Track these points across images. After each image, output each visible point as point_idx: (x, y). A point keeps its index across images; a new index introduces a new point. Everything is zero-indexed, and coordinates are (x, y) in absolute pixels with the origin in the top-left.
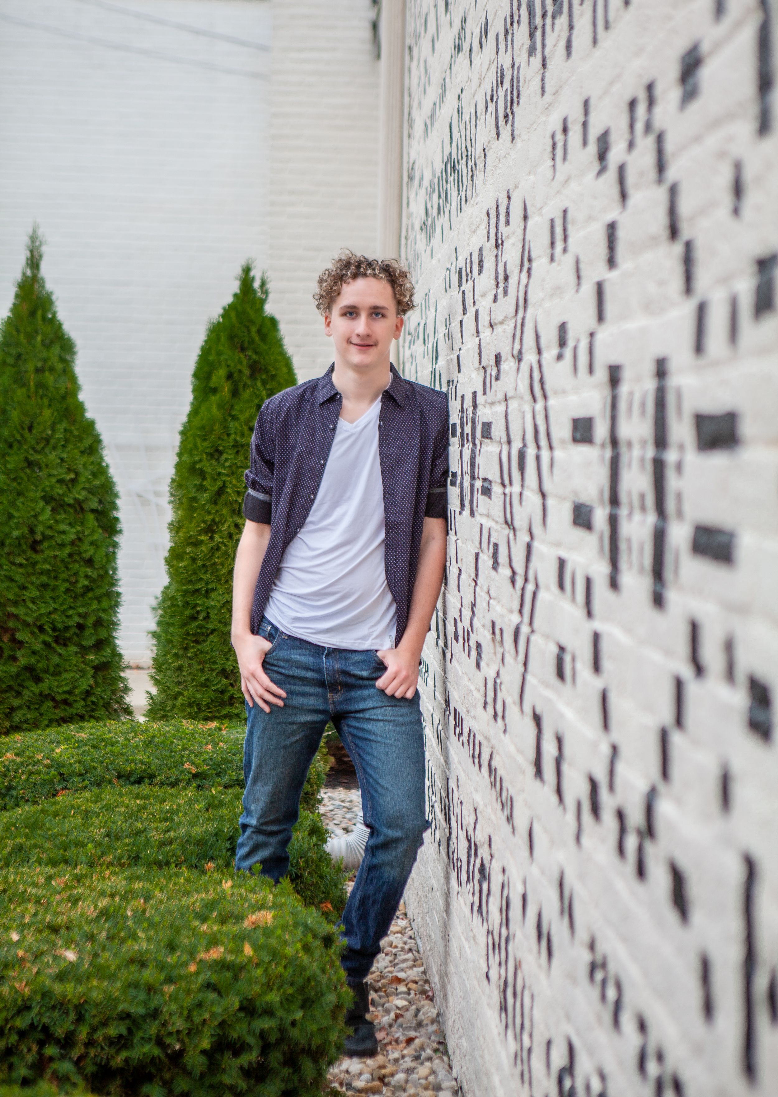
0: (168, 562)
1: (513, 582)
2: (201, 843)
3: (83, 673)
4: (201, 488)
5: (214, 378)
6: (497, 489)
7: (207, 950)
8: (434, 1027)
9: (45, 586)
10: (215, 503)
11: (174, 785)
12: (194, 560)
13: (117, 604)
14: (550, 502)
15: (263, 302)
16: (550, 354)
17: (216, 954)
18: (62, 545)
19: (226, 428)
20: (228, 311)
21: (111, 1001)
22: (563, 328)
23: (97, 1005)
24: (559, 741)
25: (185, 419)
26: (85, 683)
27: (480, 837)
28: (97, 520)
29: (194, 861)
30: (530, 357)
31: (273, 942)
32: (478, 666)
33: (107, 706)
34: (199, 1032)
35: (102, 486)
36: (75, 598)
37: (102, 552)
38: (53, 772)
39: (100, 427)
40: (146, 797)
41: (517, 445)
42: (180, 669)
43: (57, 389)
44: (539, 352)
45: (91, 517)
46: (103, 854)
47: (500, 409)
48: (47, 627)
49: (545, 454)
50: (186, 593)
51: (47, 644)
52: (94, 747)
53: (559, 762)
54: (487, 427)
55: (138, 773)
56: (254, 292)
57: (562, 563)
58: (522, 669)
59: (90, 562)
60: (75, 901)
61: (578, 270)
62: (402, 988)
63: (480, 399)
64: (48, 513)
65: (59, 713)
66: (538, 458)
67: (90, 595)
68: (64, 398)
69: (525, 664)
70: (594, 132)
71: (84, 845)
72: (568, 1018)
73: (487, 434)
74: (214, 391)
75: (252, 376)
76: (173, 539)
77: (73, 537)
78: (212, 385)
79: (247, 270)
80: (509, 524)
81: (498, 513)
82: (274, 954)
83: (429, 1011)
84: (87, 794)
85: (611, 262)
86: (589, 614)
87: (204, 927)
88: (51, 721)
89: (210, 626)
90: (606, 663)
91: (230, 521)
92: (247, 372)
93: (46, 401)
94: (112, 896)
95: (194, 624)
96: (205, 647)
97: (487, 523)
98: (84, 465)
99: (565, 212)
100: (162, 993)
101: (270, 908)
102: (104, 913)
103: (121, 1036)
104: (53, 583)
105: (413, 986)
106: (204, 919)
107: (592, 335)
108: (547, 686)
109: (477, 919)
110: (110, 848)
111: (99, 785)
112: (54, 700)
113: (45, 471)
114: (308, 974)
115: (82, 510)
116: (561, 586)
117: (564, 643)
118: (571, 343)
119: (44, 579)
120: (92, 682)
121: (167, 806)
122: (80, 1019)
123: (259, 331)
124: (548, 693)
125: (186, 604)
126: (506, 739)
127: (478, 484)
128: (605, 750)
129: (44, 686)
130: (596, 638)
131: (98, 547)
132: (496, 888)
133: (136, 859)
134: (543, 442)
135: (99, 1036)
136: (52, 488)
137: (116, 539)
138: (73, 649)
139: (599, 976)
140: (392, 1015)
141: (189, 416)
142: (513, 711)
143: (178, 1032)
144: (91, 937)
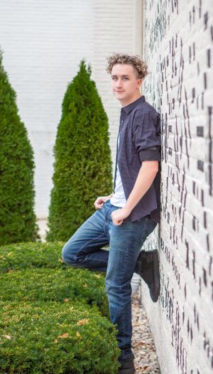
0: (53, 179)
1: (179, 190)
2: (63, 291)
3: (21, 223)
4: (66, 150)
5: (70, 106)
6: (173, 152)
7: (62, 335)
8: (156, 362)
9: (5, 189)
10: (71, 155)
11: (54, 267)
12: (63, 178)
13: (34, 196)
14: (190, 159)
15: (89, 75)
16: (190, 100)
17: (65, 336)
18: (12, 173)
19: (75, 126)
20: (76, 79)
21: (24, 355)
22: (194, 90)
23: (18, 356)
24: (194, 253)
25: (59, 122)
26: (22, 226)
27: (169, 289)
28: (25, 162)
29: (60, 298)
30: (183, 101)
31: (88, 331)
32: (168, 222)
33: (31, 235)
34: (58, 367)
35: (27, 149)
36: (17, 193)
37: (27, 175)
38: (7, 263)
39: (26, 126)
40: (41, 273)
41: (180, 135)
42: (58, 221)
43: (9, 111)
44: (186, 99)
45: (23, 161)
46: (25, 295)
47: (174, 120)
48: (6, 205)
49: (188, 139)
50: (60, 191)
51: (6, 212)
52: (23, 253)
53: (194, 262)
54: (170, 127)
55: (40, 263)
56: (86, 71)
57: (194, 184)
58: (182, 224)
59: (23, 179)
60: (11, 315)
61: (198, 67)
62: (144, 347)
63: (168, 116)
64: (6, 160)
65: (11, 239)
66: (186, 141)
67: (23, 192)
68: (11, 114)
69: (183, 222)
70: (203, 13)
71: (17, 293)
72: (198, 363)
73: (170, 131)
74: (70, 111)
75: (85, 105)
76: (55, 170)
77: (16, 169)
78: (69, 109)
79: (83, 63)
80: (177, 166)
81: (174, 162)
82: (88, 336)
83: (153, 356)
84: (19, 272)
85: (209, 65)
86: (203, 205)
87: (61, 325)
88: (8, 242)
89: (70, 204)
90: (208, 225)
91: (77, 163)
92: (83, 103)
93: (4, 116)
94: (26, 313)
95: (64, 203)
96: (68, 212)
97: (171, 166)
98: (20, 141)
99: (194, 44)
100: (44, 351)
101: (87, 318)
102: (22, 320)
103: (28, 368)
104: (8, 188)
105: (147, 346)
106: (61, 322)
107: (203, 94)
108: (190, 232)
109: (169, 322)
110: (27, 293)
111: (25, 268)
112: (9, 233)
113: (4, 144)
114: (101, 343)
115: (19, 159)
116: (194, 193)
117: (195, 215)
118: (196, 97)
119: (5, 186)
120: (24, 226)
121: (50, 276)
122: (12, 362)
123: (87, 87)
124: (190, 234)
125: (60, 196)
126: (177, 251)
127: (168, 150)
128: (208, 258)
129: (5, 228)
130: (205, 214)
131: (26, 173)
132: (175, 310)
133: (37, 297)
134: (188, 135)
135: (19, 368)
136: (7, 150)
137: (33, 170)
138: (16, 213)
139: (207, 346)
140: (139, 358)
141: (61, 121)
142: (179, 240)
143: (51, 366)
144: (17, 330)
